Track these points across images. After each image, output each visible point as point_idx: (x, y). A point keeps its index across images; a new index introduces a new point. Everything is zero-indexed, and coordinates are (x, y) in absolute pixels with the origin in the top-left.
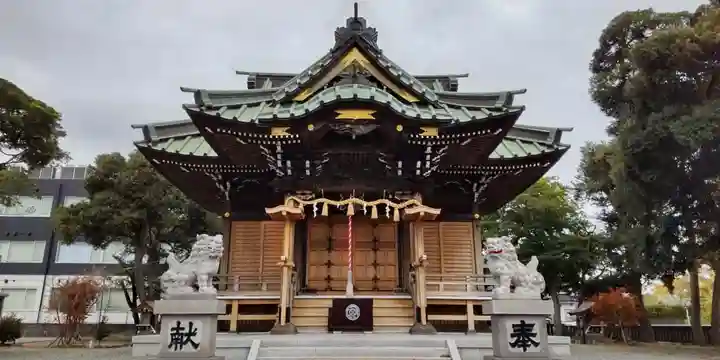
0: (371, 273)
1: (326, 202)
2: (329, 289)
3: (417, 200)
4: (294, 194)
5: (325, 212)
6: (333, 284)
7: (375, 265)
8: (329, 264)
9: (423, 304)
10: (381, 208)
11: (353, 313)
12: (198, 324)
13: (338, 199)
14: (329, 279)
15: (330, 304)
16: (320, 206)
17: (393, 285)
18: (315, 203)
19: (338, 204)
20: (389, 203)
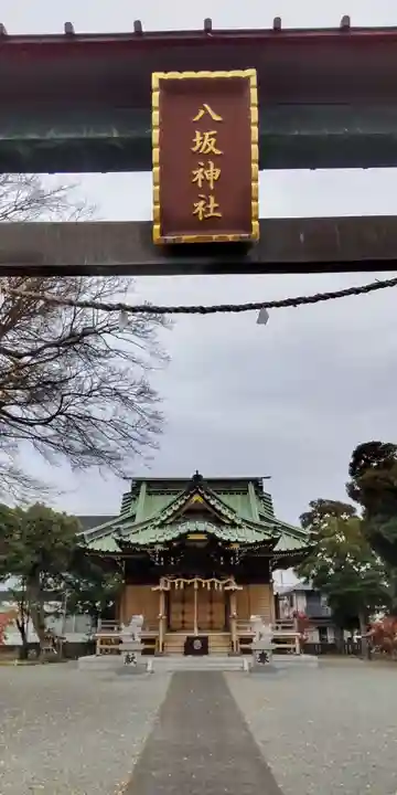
0: (208, 618)
1: (182, 580)
2: (183, 629)
3: (232, 580)
4: (164, 575)
5: (182, 586)
6: (186, 625)
7: (211, 613)
8: (183, 613)
9: (235, 638)
10: (212, 583)
11: (197, 645)
12: (136, 654)
13: (188, 579)
14: (183, 622)
15: (185, 639)
16: (179, 582)
17: (221, 626)
18: (176, 581)
19: (189, 581)
20: (216, 581)
